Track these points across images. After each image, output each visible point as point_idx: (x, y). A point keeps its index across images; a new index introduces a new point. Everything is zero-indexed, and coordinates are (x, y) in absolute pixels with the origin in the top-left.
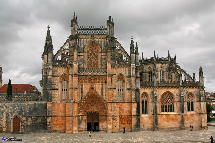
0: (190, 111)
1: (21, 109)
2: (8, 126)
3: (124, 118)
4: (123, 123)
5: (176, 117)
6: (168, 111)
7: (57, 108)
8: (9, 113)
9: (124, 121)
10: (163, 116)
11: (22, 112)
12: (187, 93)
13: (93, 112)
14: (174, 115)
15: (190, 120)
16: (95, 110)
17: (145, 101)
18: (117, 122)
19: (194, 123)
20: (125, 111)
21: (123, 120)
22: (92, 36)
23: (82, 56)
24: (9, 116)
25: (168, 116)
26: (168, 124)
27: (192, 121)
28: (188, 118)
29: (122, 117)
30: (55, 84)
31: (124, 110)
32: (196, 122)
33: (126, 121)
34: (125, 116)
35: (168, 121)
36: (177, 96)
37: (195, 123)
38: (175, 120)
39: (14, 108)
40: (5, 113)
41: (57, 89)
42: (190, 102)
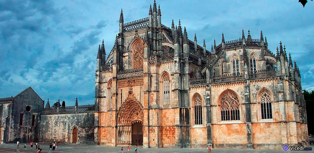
0: (266, 118)
1: (78, 120)
2: (69, 137)
3: (169, 129)
4: (168, 136)
5: (242, 127)
6: (230, 119)
7: (104, 118)
8: (70, 124)
9: (169, 133)
10: (222, 126)
11: (79, 122)
12: (257, 89)
13: (137, 121)
14: (238, 125)
15: (265, 133)
16: (139, 119)
17: (199, 106)
18: (155, 134)
19: (271, 138)
20: (170, 120)
21: (168, 131)
22: (136, 31)
23: (127, 56)
24: (70, 127)
25: (229, 127)
26: (230, 139)
27: (268, 134)
28: (261, 130)
29: (166, 128)
30: (104, 92)
31: (169, 118)
32: (276, 137)
33: (171, 134)
34: (170, 127)
35: (229, 135)
36: (242, 96)
37: (274, 138)
38: (241, 132)
39: (74, 118)
40: (67, 123)
41: (105, 97)
42: (265, 104)
